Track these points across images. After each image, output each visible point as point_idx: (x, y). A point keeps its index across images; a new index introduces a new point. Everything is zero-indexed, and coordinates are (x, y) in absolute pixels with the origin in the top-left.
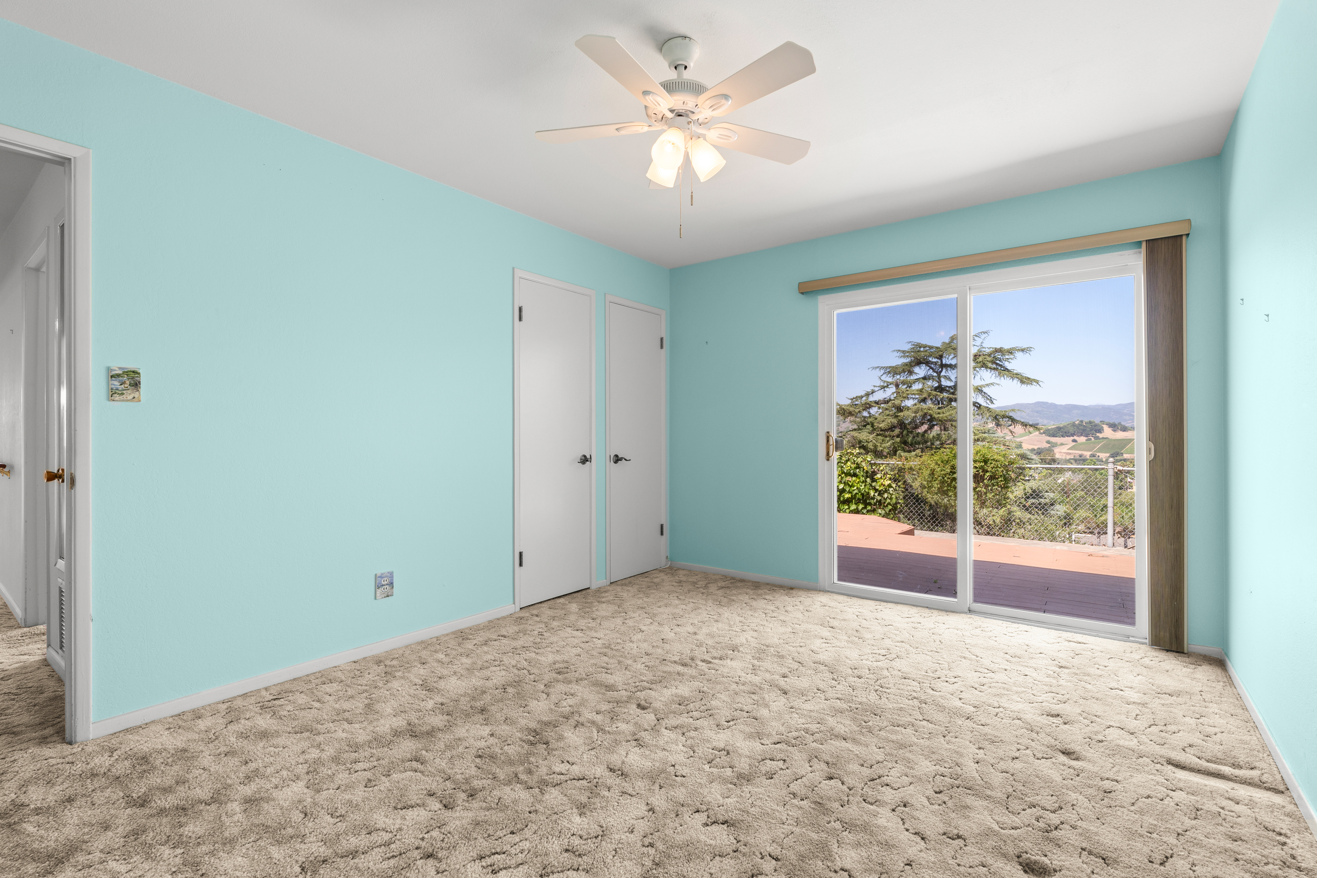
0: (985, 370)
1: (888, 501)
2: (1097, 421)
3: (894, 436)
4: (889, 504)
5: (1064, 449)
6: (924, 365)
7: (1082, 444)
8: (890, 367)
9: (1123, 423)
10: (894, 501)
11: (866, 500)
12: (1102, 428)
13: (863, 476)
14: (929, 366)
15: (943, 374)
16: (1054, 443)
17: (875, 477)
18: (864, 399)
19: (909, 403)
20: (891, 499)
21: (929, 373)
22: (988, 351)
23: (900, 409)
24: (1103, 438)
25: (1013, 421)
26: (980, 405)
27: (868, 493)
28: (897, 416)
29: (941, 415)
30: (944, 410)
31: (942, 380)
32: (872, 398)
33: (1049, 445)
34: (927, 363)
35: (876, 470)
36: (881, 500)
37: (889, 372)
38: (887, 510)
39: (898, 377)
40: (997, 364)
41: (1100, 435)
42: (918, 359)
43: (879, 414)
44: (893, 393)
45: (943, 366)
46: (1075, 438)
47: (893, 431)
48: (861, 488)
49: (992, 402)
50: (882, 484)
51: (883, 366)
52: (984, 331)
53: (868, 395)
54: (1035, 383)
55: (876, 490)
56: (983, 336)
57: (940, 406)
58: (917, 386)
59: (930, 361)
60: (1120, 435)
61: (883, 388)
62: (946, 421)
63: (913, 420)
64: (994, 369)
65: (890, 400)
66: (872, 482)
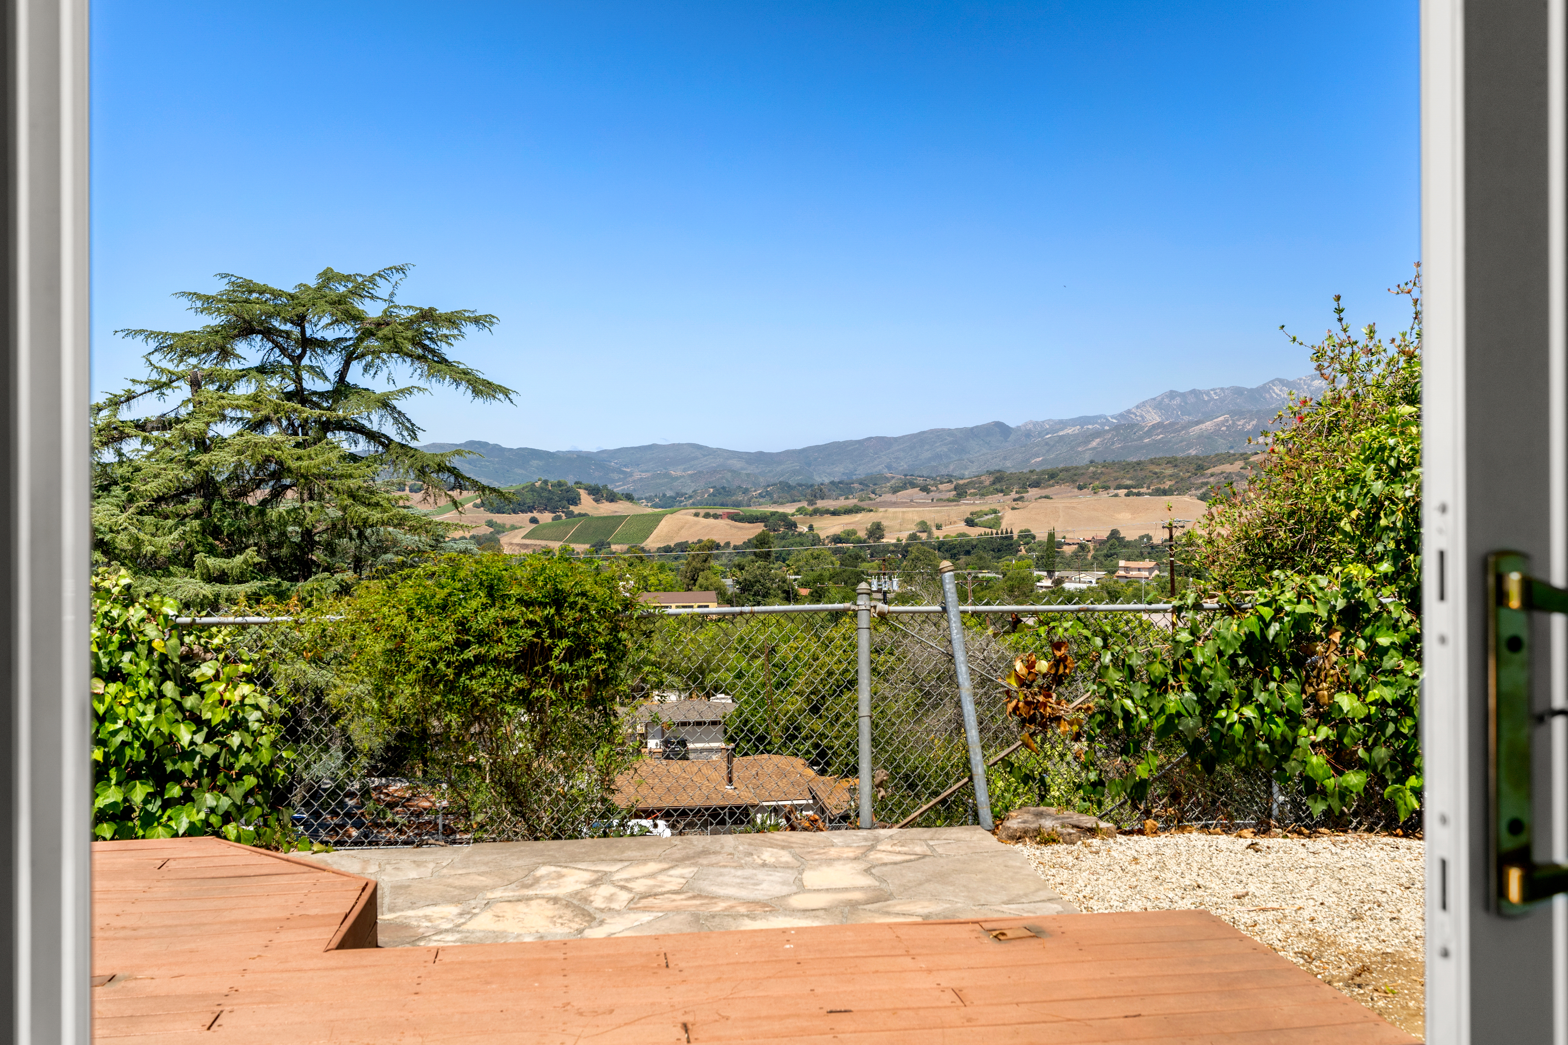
0: (400, 360)
1: (245, 758)
2: (570, 481)
3: (186, 516)
4: (247, 770)
5: (517, 538)
6: (260, 336)
7: (546, 526)
8: (175, 335)
9: (610, 487)
10: (265, 756)
11: (161, 765)
12: (579, 494)
13: (148, 675)
14: (273, 342)
15: (305, 361)
16: (499, 526)
17: (196, 673)
18: (104, 413)
19: (225, 430)
20: (253, 750)
21: (272, 358)
22: (405, 314)
23: (203, 445)
24: (580, 515)
25: (460, 481)
26: (390, 440)
27: (171, 739)
28: (191, 464)
29: (305, 463)
30: (311, 450)
31: (305, 375)
32: (126, 414)
33: (492, 530)
34: (268, 333)
35: (196, 648)
36: (216, 756)
37: (171, 348)
38: (237, 792)
39: (193, 361)
40: (425, 347)
41: (575, 510)
42: (245, 321)
43: (148, 457)
44: (185, 403)
45: (307, 343)
46: (536, 514)
47: (184, 502)
48: (144, 720)
49: (415, 438)
50: (221, 702)
51: (157, 329)
52: (397, 264)
53: (115, 403)
54: (501, 396)
55: (197, 721)
56: (396, 277)
57: (300, 438)
58: (244, 389)
59: (276, 329)
60: (606, 509)
61: (158, 387)
62: (318, 477)
63: (234, 476)
64: (419, 358)
65: (178, 421)
66: (183, 694)
